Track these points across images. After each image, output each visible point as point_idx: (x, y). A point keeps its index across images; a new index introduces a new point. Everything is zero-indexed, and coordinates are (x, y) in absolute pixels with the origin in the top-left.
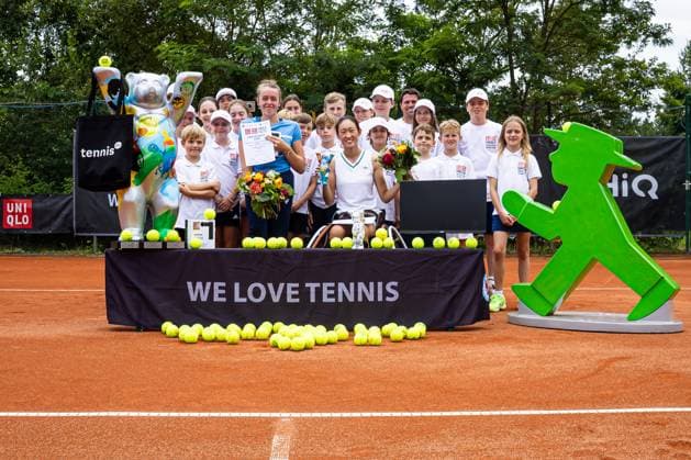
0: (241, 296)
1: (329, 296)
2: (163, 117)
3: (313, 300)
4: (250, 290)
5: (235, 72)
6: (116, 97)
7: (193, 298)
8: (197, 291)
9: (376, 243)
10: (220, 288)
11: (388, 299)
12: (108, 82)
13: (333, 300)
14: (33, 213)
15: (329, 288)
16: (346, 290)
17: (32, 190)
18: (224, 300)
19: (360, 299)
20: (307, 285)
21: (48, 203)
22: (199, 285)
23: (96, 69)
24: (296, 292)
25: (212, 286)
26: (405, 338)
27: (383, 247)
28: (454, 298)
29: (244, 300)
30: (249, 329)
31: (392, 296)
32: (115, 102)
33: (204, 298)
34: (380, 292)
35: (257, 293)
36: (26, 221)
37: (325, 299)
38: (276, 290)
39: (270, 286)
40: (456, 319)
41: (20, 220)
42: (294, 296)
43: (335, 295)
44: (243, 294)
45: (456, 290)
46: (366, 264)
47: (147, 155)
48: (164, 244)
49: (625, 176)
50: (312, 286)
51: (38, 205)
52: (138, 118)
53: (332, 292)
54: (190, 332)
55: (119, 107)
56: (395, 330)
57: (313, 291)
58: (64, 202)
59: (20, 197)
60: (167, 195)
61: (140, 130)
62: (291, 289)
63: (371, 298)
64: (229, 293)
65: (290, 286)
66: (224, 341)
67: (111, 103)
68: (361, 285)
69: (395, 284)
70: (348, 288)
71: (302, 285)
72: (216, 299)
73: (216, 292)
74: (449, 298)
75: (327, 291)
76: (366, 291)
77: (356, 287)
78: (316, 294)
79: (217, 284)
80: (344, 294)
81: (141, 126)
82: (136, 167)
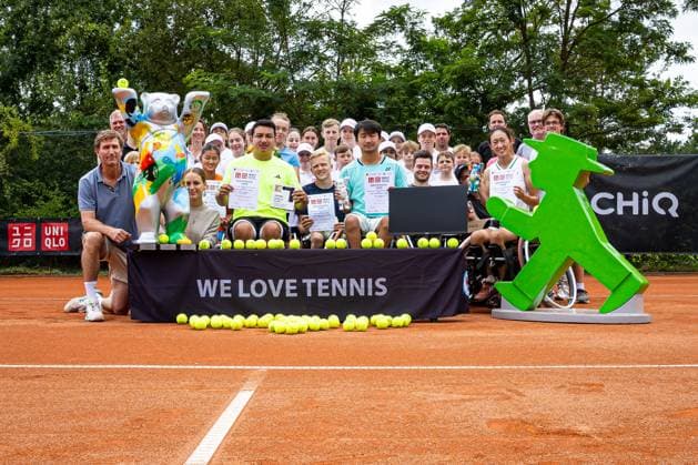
0: (245, 291)
1: (324, 291)
2: (174, 133)
3: (309, 294)
4: (253, 286)
5: (260, 98)
7: (203, 294)
8: (206, 288)
9: (366, 243)
10: (226, 285)
11: (377, 293)
12: (126, 100)
13: (327, 294)
14: (69, 236)
15: (324, 284)
16: (339, 286)
17: (69, 215)
18: (230, 295)
19: (352, 294)
20: (304, 281)
22: (208, 282)
23: (114, 90)
24: (294, 288)
25: (219, 283)
26: (390, 326)
27: (373, 247)
28: (438, 290)
29: (248, 295)
30: (253, 319)
31: (381, 290)
33: (212, 294)
34: (370, 287)
35: (259, 289)
36: (62, 243)
37: (320, 294)
38: (276, 286)
39: (271, 281)
40: (439, 312)
41: (57, 243)
42: (292, 291)
43: (330, 290)
44: (247, 290)
45: (438, 285)
46: (353, 261)
47: (162, 167)
48: (178, 246)
49: (645, 194)
50: (309, 282)
51: (74, 229)
53: (327, 287)
54: (196, 321)
56: (381, 320)
57: (309, 286)
59: (58, 220)
60: (178, 202)
61: (155, 145)
62: (290, 284)
63: (362, 293)
64: (234, 290)
65: (288, 282)
66: (229, 328)
68: (353, 282)
69: (384, 280)
70: (341, 284)
71: (299, 281)
72: (223, 294)
73: (223, 289)
74: (432, 291)
75: (322, 286)
76: (357, 286)
77: (348, 283)
78: (312, 289)
79: (223, 282)
80: (337, 288)
81: (157, 140)
82: (151, 178)
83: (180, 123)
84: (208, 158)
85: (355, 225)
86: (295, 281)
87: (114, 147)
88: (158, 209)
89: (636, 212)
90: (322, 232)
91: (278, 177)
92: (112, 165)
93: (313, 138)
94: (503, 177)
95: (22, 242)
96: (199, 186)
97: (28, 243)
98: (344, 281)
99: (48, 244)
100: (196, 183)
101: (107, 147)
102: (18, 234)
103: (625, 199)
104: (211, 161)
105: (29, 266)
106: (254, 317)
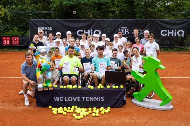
0: (67, 100)
1: (87, 100)
2: (47, 58)
3: (84, 101)
4: (69, 98)
7: (56, 101)
8: (56, 99)
9: (99, 87)
11: (102, 101)
12: (33, 50)
13: (88, 101)
15: (88, 98)
18: (63, 101)
19: (95, 101)
20: (82, 97)
21: (23, 38)
22: (57, 97)
23: (30, 47)
29: (67, 101)
31: (102, 100)
33: (58, 100)
34: (100, 99)
35: (70, 99)
36: (17, 42)
37: (87, 101)
38: (75, 98)
39: (73, 97)
40: (118, 105)
41: (16, 42)
42: (79, 100)
43: (89, 100)
44: (67, 99)
45: (118, 99)
47: (43, 68)
49: (175, 30)
50: (84, 98)
52: (41, 58)
54: (55, 110)
57: (84, 99)
58: (27, 37)
59: (16, 36)
62: (79, 98)
63: (97, 100)
64: (64, 99)
65: (78, 97)
67: (34, 55)
68: (95, 98)
69: (103, 97)
70: (92, 98)
73: (61, 99)
74: (116, 100)
76: (96, 99)
79: (61, 97)
80: (91, 99)
81: (42, 60)
82: (41, 70)
83: (48, 54)
84: (56, 51)
85: (96, 77)
86: (80, 97)
87: (30, 57)
88: (43, 78)
89: (173, 35)
90: (87, 73)
91: (75, 62)
92: (30, 62)
93: (85, 36)
94: (136, 62)
95: (6, 42)
96: (53, 66)
97: (8, 42)
98: (93, 97)
99: (14, 43)
100: (52, 65)
101: (28, 57)
102: (5, 40)
103: (170, 32)
104: (57, 52)
105: (9, 49)
106: (69, 108)
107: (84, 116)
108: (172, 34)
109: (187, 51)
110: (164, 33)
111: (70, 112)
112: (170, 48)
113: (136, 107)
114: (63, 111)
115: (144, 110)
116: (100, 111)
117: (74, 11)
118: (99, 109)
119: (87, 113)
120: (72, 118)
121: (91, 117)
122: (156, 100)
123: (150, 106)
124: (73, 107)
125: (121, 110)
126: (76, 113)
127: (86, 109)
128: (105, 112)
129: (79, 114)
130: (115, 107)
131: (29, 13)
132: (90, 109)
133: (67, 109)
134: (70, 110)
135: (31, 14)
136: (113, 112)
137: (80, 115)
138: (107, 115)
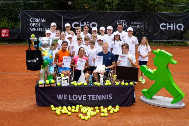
0: (71, 98)
1: (94, 98)
2: (49, 50)
3: (90, 99)
4: (73, 97)
6: (36, 45)
7: (59, 99)
8: (60, 97)
9: (106, 84)
10: (66, 96)
11: (109, 99)
12: (34, 41)
14: (9, 33)
15: (94, 96)
16: (98, 97)
19: (102, 99)
20: (88, 95)
21: (13, 30)
22: (60, 95)
25: (63, 96)
27: (108, 85)
28: (127, 98)
29: (72, 99)
31: (110, 98)
32: (36, 47)
33: (61, 99)
34: (107, 97)
35: (75, 97)
37: (93, 99)
38: (80, 97)
39: (79, 96)
40: (127, 103)
41: (6, 35)
42: (85, 98)
43: (96, 98)
44: (72, 98)
45: (127, 97)
46: (104, 90)
47: (45, 61)
48: (51, 85)
50: (90, 96)
51: (11, 31)
52: (42, 51)
53: (95, 97)
54: (58, 110)
55: (37, 48)
57: (90, 97)
58: (18, 30)
60: (51, 70)
61: (43, 54)
62: (84, 97)
63: (105, 99)
64: (68, 97)
65: (84, 96)
67: (35, 47)
68: (102, 96)
69: (111, 95)
70: (99, 96)
71: (87, 95)
72: (65, 99)
75: (93, 97)
76: (104, 97)
77: (101, 96)
78: (91, 97)
80: (98, 98)
82: (42, 64)
83: (50, 46)
86: (86, 95)
88: (45, 73)
99: (3, 35)
103: (169, 25)
106: (73, 107)
107: (91, 116)
108: (171, 28)
109: (186, 45)
110: (163, 26)
111: (75, 112)
112: (169, 42)
113: (146, 105)
114: (68, 111)
115: (155, 108)
116: (108, 111)
117: (69, 2)
118: (107, 108)
119: (95, 113)
120: (78, 118)
121: (99, 117)
122: (166, 97)
123: (161, 104)
124: (78, 106)
125: (130, 109)
126: (82, 113)
127: (92, 108)
128: (114, 111)
129: (85, 114)
130: (124, 105)
131: (20, 3)
132: (97, 108)
133: (72, 109)
134: (75, 109)
135: (22, 4)
136: (122, 111)
137: (87, 115)
138: (116, 114)
